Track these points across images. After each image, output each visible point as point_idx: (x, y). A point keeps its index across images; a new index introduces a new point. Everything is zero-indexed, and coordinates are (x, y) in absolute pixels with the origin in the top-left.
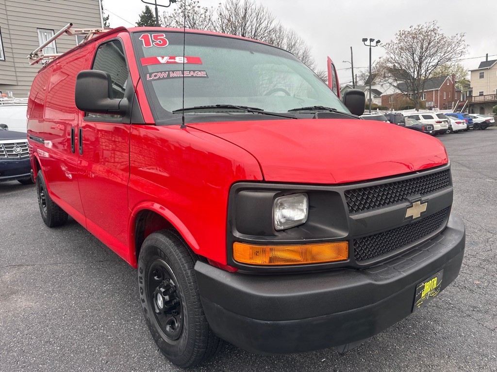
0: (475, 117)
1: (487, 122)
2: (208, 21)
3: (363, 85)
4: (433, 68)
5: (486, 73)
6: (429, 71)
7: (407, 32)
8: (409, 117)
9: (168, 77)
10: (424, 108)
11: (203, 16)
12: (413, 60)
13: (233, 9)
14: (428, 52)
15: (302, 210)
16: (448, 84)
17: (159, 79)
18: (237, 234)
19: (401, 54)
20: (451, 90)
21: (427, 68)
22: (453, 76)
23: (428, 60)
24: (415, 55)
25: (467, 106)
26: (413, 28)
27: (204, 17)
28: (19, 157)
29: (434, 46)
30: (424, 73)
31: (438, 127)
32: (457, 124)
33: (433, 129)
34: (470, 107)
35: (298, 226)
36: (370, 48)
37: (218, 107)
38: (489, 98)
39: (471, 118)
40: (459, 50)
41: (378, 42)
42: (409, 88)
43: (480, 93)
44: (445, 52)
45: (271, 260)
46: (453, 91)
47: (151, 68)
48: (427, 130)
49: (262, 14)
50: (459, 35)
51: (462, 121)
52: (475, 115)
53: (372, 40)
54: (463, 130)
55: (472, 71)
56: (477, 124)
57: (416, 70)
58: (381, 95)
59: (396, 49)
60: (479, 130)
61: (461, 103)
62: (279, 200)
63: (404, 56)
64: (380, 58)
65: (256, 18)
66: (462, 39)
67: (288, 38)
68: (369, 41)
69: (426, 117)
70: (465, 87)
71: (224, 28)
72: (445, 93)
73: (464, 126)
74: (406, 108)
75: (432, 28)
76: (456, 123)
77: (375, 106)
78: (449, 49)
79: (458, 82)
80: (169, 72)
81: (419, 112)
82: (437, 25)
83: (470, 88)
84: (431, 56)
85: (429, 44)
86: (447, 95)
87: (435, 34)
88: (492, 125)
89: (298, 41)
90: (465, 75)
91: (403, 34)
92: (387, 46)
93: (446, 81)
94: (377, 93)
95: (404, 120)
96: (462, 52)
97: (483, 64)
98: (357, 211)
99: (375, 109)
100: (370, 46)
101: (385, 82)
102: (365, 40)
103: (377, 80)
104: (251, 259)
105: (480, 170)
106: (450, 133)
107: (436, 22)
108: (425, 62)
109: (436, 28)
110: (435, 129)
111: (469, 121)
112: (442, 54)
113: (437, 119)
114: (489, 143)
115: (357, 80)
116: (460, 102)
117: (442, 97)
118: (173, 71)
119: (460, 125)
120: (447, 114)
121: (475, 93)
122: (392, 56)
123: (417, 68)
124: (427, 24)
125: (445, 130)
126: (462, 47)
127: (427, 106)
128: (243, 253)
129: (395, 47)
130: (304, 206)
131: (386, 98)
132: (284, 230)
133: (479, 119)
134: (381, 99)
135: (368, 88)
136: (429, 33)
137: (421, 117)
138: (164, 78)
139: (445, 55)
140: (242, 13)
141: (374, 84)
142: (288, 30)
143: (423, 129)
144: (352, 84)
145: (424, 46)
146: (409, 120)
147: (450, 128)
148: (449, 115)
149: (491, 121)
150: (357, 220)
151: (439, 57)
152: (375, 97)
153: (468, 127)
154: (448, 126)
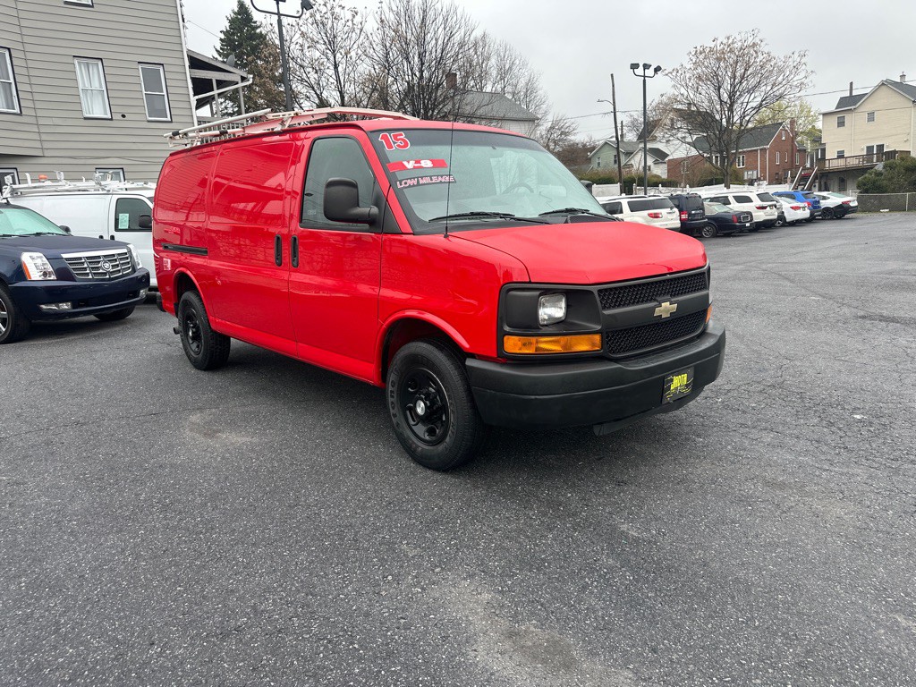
0: (824, 198)
1: (845, 206)
2: (358, 32)
3: (635, 140)
4: (754, 112)
5: (848, 118)
6: (747, 118)
7: (708, 49)
8: (712, 200)
9: (418, 184)
10: (740, 181)
11: (350, 23)
12: (719, 98)
13: (402, 10)
14: (744, 84)
15: (561, 308)
16: (784, 138)
17: (410, 186)
18: (507, 329)
19: (697, 88)
20: (790, 148)
21: (744, 112)
22: (793, 122)
23: (745, 98)
24: (722, 90)
25: (816, 177)
26: (719, 42)
27: (351, 25)
28: (108, 277)
29: (754, 74)
30: (739, 121)
31: (760, 216)
32: (793, 210)
33: (752, 220)
34: (821, 178)
35: (558, 323)
36: (644, 81)
37: (472, 214)
38: (853, 162)
39: (817, 199)
40: (796, 80)
41: (657, 69)
42: (713, 148)
43: (838, 152)
44: (774, 85)
45: (537, 349)
46: (792, 149)
47: (400, 175)
48: (740, 222)
49: (455, 19)
50: (796, 55)
51: (802, 205)
52: (825, 194)
53: (646, 66)
54: (802, 220)
55: (824, 114)
56: (827, 209)
57: (724, 116)
58: (667, 159)
59: (690, 79)
60: (832, 219)
61: (806, 172)
62: (542, 299)
63: (703, 92)
64: (662, 95)
65: (443, 26)
66: (803, 61)
67: (499, 55)
68: (641, 68)
69: (740, 199)
70: (814, 141)
71: (388, 45)
72: (778, 154)
73: (806, 214)
74: (710, 183)
75: (750, 41)
76: (792, 208)
77: (655, 180)
78: (780, 79)
79: (802, 133)
80: (418, 178)
81: (730, 190)
82: (760, 36)
83: (821, 144)
84: (750, 91)
85: (746, 70)
86: (782, 158)
87: (756, 52)
88: (854, 210)
89: (517, 62)
90: (814, 121)
91: (701, 53)
92: (674, 74)
93: (780, 133)
94: (660, 155)
95: (703, 204)
96: (802, 83)
97: (843, 102)
98: (609, 308)
99: (655, 185)
100: (644, 76)
101: (672, 138)
102: (634, 66)
103: (658, 133)
104: (520, 349)
105: (808, 284)
106: (783, 226)
107: (756, 31)
108: (739, 102)
109: (757, 41)
110: (755, 220)
111: (815, 205)
112: (769, 88)
113: (757, 202)
114: (838, 242)
115: (625, 131)
116: (804, 169)
117: (772, 161)
118: (422, 178)
119: (798, 211)
120: (776, 194)
121: (831, 154)
122: (683, 90)
123: (727, 112)
124: (743, 34)
125: (771, 220)
126: (802, 75)
127: (746, 178)
128: (513, 345)
129: (688, 75)
130: (563, 304)
131: (675, 165)
132: (546, 325)
133: (833, 200)
134: (666, 166)
135: (642, 145)
136: (746, 51)
137: (731, 199)
138: (414, 186)
139: (775, 89)
140: (417, 18)
141: (654, 139)
142: (498, 42)
143: (735, 220)
144: (614, 139)
145: (738, 74)
146: (711, 206)
147: (781, 217)
148: (780, 195)
149: (852, 204)
150: (608, 315)
151: (763, 94)
152: (656, 163)
153: (812, 214)
154: (776, 214)
